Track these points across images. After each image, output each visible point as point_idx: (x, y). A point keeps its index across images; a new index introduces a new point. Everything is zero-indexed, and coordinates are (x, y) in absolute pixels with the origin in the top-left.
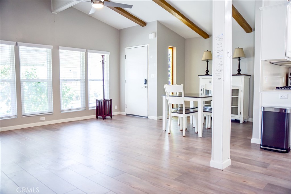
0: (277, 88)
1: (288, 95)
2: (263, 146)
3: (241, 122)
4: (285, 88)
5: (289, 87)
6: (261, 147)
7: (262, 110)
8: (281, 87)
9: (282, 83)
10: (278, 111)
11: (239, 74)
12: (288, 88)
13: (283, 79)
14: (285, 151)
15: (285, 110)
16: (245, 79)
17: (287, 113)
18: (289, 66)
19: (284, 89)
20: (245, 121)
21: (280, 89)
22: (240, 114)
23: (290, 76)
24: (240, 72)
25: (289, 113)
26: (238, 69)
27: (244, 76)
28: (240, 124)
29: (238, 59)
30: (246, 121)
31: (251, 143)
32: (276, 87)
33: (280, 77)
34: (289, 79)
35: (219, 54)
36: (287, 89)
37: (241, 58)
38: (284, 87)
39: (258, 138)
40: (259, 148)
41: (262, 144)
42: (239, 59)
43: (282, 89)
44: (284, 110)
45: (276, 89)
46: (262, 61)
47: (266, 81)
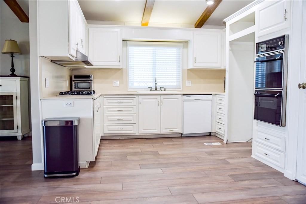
0: (62, 94)
1: (74, 102)
2: (47, 174)
3: (20, 138)
4: (70, 93)
5: (74, 93)
6: (46, 176)
7: (43, 125)
8: (65, 92)
9: (65, 87)
10: (64, 124)
11: (13, 75)
12: (72, 93)
13: (67, 82)
14: (75, 174)
15: (72, 122)
16: (21, 81)
17: (74, 126)
18: (72, 68)
19: (69, 95)
20: (25, 136)
21: (64, 95)
22: (17, 128)
23: (73, 79)
24: (15, 73)
25: (76, 126)
26: (11, 68)
27: (20, 78)
28: (18, 141)
29: (11, 55)
30: (27, 136)
31: (31, 171)
32: (60, 93)
33: (64, 80)
34: (73, 83)
36: (71, 95)
37: (15, 54)
38: (68, 92)
39: (41, 162)
40: (43, 178)
41: (46, 171)
43: (66, 95)
44: (70, 123)
45: (60, 95)
46: (41, 57)
47: (47, 84)
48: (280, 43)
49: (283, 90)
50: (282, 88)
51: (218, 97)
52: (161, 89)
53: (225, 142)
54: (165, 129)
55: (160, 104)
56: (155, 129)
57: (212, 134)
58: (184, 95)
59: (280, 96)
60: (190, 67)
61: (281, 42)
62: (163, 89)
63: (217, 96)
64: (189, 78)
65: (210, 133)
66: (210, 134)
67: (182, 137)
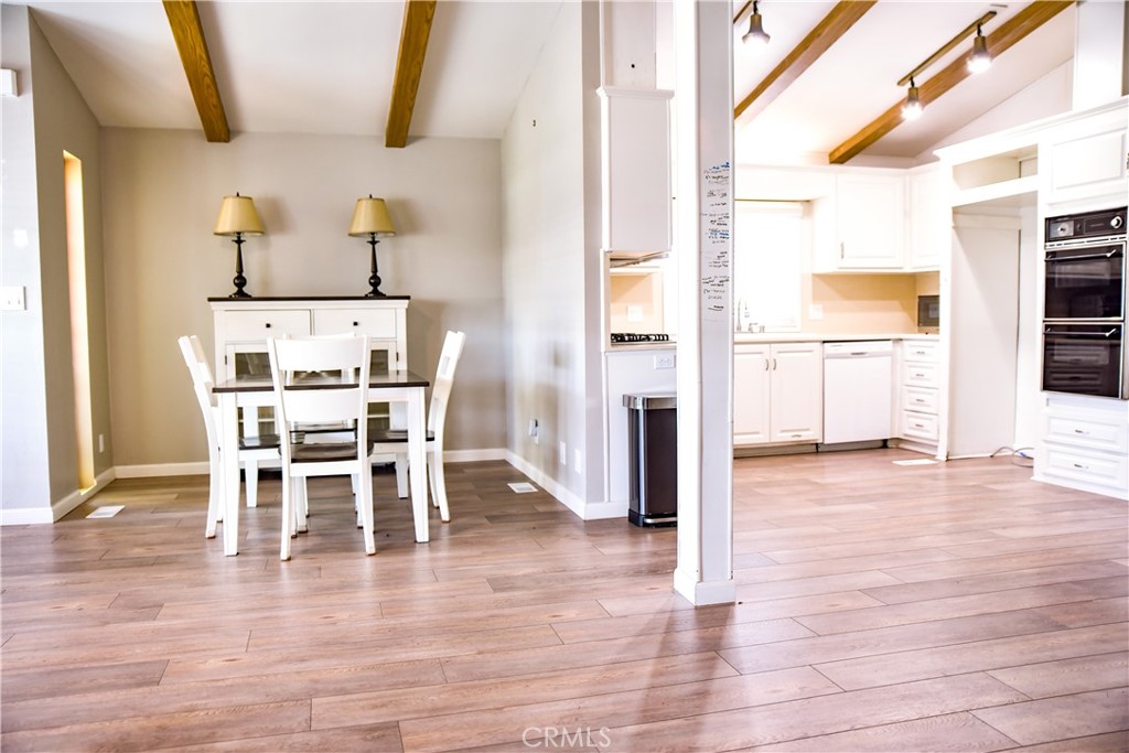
2: (651, 517)
6: (649, 521)
7: (639, 408)
11: (376, 295)
27: (407, 301)
29: (370, 240)
35: (715, 226)
41: (648, 512)
42: (373, 238)
48: (1114, 222)
49: (1123, 321)
50: (1122, 318)
51: (911, 346)
52: (750, 330)
53: (941, 456)
54: (783, 431)
55: (771, 366)
56: (757, 433)
57: (889, 444)
58: (824, 342)
59: (1117, 336)
60: (831, 267)
61: (1118, 221)
62: (756, 329)
63: (905, 343)
64: (817, 297)
65: (885, 441)
66: (884, 444)
67: (818, 449)
